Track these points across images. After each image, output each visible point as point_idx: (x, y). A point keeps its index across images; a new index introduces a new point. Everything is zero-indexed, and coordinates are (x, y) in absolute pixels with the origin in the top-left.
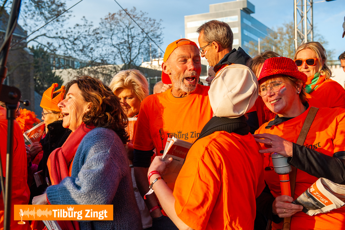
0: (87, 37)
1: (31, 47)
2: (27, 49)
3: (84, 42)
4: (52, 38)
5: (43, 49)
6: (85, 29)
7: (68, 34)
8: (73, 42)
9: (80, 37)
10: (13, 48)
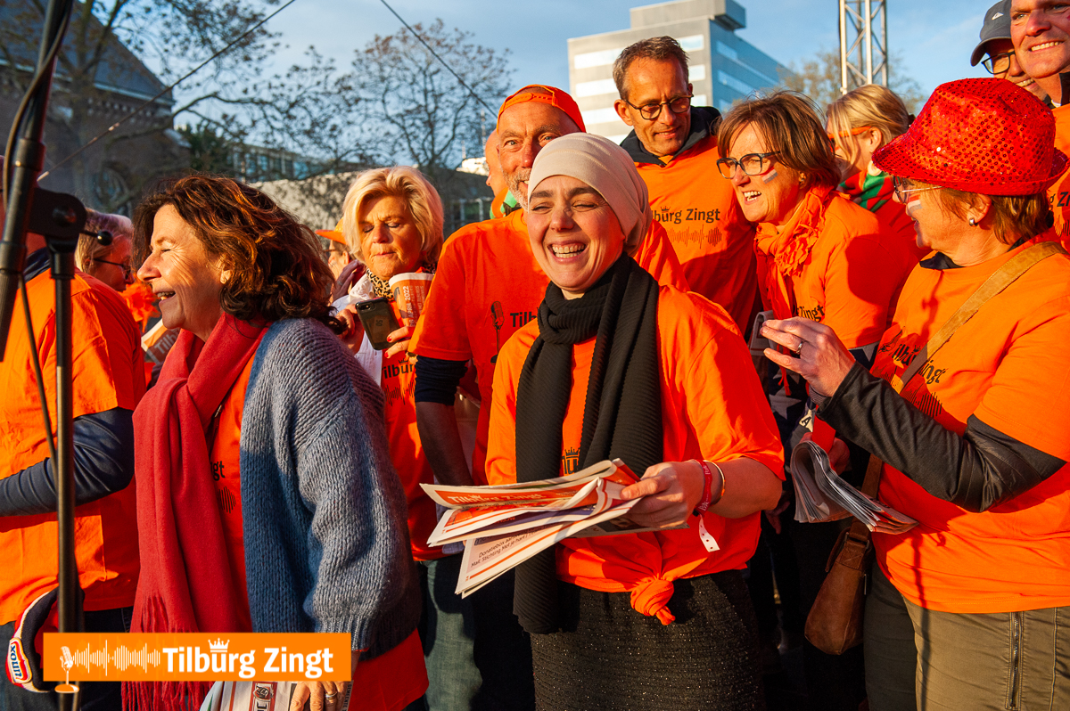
0: (320, 97)
1: (184, 128)
2: (173, 134)
3: (316, 112)
4: (233, 102)
5: (213, 133)
6: (316, 79)
7: (274, 91)
8: (287, 112)
9: (303, 99)
10: (138, 132)
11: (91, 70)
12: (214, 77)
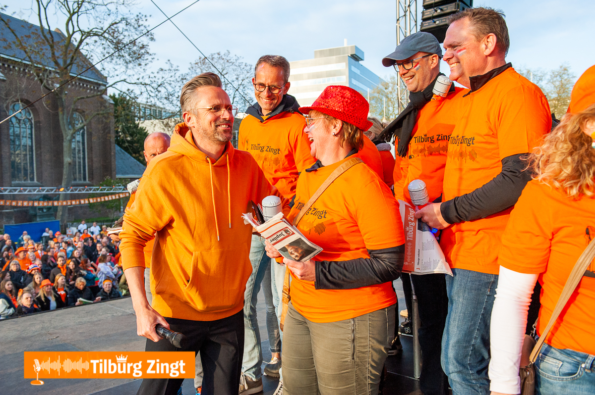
0: (172, 82)
1: (112, 95)
2: (106, 97)
3: (170, 90)
4: (133, 84)
5: (126, 98)
6: (170, 75)
7: (151, 79)
8: (157, 89)
9: (164, 83)
10: (89, 96)
11: (69, 68)
12: (125, 72)
